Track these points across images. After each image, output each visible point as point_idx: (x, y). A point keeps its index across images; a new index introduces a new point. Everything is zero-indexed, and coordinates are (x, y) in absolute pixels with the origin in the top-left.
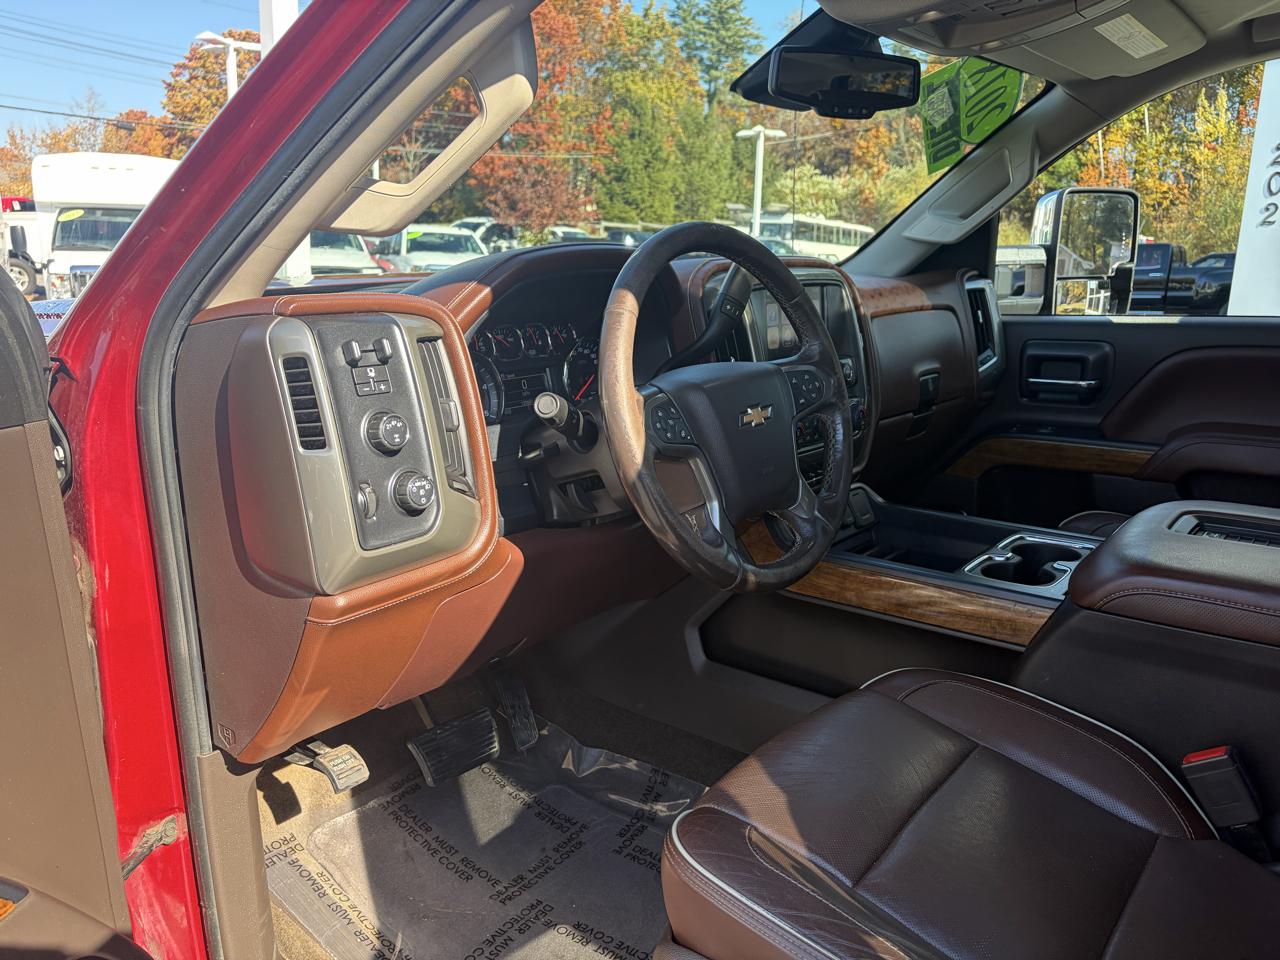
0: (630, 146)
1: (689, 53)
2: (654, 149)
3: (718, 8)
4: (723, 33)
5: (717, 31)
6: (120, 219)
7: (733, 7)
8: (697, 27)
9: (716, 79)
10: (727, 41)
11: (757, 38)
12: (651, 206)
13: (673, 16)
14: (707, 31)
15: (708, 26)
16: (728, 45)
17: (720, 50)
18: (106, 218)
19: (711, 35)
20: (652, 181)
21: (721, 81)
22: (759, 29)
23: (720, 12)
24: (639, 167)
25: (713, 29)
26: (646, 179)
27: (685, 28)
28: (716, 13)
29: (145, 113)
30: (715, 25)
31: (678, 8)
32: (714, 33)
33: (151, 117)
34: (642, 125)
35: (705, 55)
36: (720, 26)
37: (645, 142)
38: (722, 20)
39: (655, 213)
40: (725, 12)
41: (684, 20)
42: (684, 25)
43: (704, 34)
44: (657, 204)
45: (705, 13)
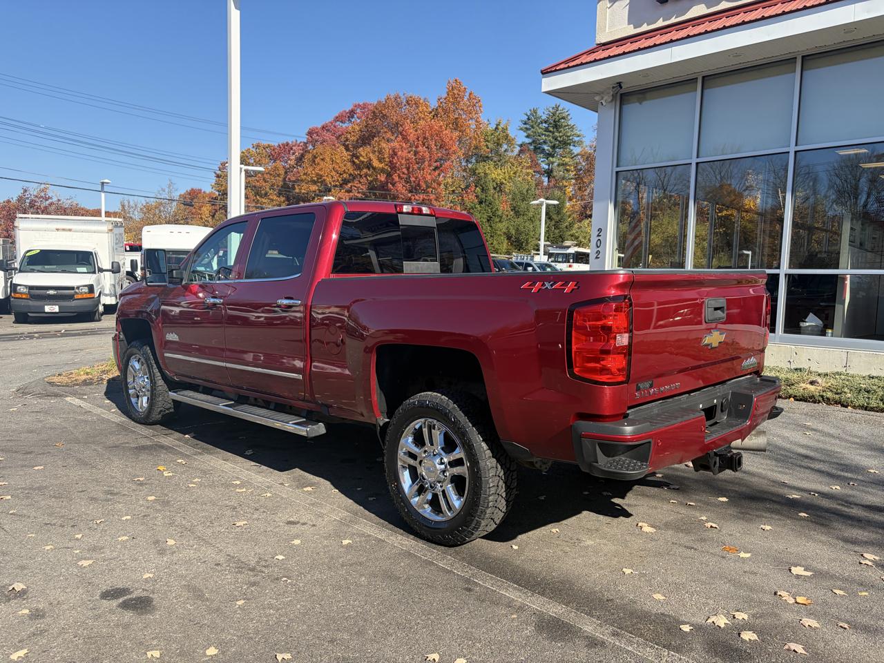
0: (479, 209)
1: (535, 147)
2: (494, 210)
3: (553, 119)
4: (557, 134)
5: (553, 133)
6: (181, 256)
7: (563, 118)
8: (540, 131)
9: (553, 163)
10: (559, 139)
11: (578, 136)
12: (492, 244)
13: (525, 124)
14: (547, 133)
15: (547, 130)
16: (560, 142)
17: (554, 145)
18: (174, 256)
19: (548, 136)
20: (492, 229)
21: (556, 164)
22: (580, 130)
23: (554, 121)
24: (484, 220)
25: (550, 131)
26: (489, 228)
27: (532, 132)
28: (552, 122)
29: (201, 190)
30: (551, 129)
31: (529, 119)
32: (551, 134)
33: (204, 192)
34: (486, 196)
35: (546, 147)
36: (555, 130)
37: (488, 206)
38: (556, 126)
39: (494, 247)
40: (559, 121)
41: (533, 127)
42: (532, 129)
43: (545, 135)
44: (495, 242)
45: (546, 122)
